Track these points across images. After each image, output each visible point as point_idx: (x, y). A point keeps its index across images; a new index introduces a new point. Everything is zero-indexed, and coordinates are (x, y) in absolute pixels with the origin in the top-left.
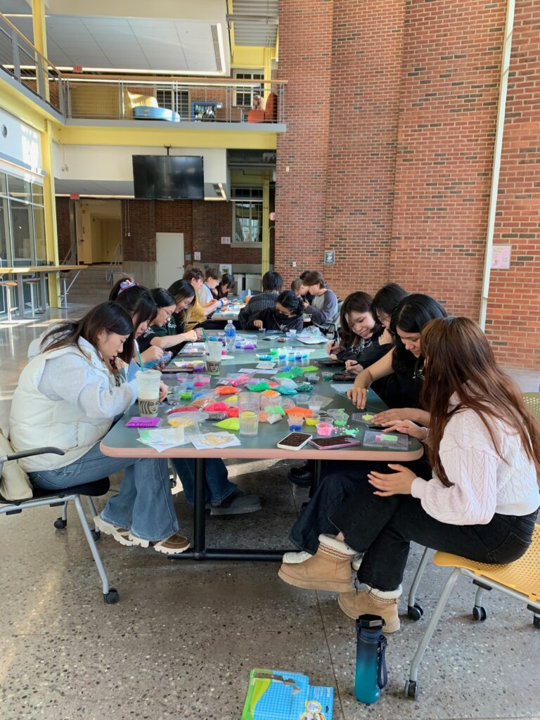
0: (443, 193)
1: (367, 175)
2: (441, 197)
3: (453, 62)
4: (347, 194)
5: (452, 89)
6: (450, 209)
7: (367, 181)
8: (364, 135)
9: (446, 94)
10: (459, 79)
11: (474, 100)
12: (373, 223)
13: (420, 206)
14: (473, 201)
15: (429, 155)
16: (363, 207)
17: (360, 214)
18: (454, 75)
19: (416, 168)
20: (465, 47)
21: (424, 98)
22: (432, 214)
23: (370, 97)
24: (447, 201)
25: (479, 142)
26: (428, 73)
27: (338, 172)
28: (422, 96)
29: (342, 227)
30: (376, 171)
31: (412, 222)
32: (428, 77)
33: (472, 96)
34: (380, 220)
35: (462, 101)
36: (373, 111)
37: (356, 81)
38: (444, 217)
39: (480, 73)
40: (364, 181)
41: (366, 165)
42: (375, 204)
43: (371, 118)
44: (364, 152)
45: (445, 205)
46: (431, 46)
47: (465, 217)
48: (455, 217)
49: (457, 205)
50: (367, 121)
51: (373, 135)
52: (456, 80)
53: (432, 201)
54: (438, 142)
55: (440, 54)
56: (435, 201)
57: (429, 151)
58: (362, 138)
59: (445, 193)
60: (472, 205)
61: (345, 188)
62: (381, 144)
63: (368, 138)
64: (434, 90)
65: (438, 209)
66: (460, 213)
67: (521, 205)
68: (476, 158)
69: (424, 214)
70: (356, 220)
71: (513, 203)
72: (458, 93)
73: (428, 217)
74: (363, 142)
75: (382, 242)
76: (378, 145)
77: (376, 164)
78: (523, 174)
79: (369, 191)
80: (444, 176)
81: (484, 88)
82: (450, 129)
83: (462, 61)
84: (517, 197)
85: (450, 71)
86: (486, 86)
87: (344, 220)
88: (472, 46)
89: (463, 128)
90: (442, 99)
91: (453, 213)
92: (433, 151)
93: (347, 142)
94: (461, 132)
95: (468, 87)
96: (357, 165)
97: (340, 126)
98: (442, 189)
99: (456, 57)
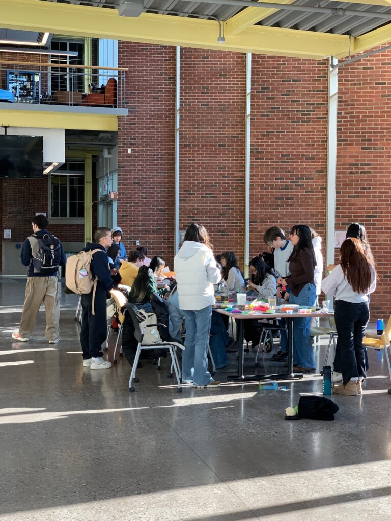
0: (289, 185)
1: (216, 163)
2: (288, 189)
3: (291, 84)
4: (198, 180)
5: (292, 105)
6: (296, 199)
7: (216, 169)
8: (211, 128)
9: (286, 108)
10: (297, 98)
11: (309, 115)
12: (223, 206)
13: (272, 196)
14: (314, 192)
15: (276, 155)
16: (212, 191)
17: (210, 197)
18: (292, 95)
19: (266, 165)
20: (300, 74)
21: (270, 110)
22: (281, 202)
23: (215, 96)
24: (294, 192)
25: (315, 146)
26: (272, 91)
27: (189, 160)
28: (268, 109)
29: (194, 209)
30: (223, 160)
31: (265, 209)
32: (272, 95)
33: (307, 111)
34: (229, 203)
35: (300, 115)
36: (219, 108)
37: (203, 82)
38: (291, 205)
39: (312, 94)
40: (213, 169)
41: (214, 154)
42: (223, 188)
43: (218, 114)
44: (212, 143)
45: (291, 195)
46: (273, 71)
47: (308, 205)
48: (300, 205)
49: (302, 195)
50: (214, 116)
51: (219, 128)
52: (294, 98)
53: (281, 192)
54: (283, 145)
55: (281, 78)
56: (283, 192)
57: (276, 152)
58: (209, 131)
59: (291, 185)
60: (313, 195)
61: (196, 174)
62: (227, 137)
63: (215, 131)
64: (277, 105)
65: (286, 199)
66: (304, 202)
67: (353, 203)
68: (314, 159)
69: (275, 202)
70: (207, 203)
71: (347, 201)
72: (296, 108)
73: (279, 205)
74: (211, 134)
75: (231, 223)
76: (224, 137)
77: (223, 154)
78: (352, 181)
79: (218, 177)
80: (289, 172)
81: (316, 106)
82: (292, 135)
83: (298, 85)
84: (349, 197)
85: (289, 91)
86: (317, 104)
87: (195, 203)
88: (305, 74)
89: (302, 135)
90: (284, 112)
91: (298, 202)
92: (280, 152)
93: (196, 134)
94: (300, 139)
95: (304, 104)
96: (206, 154)
97: (189, 119)
98: (288, 182)
99: (293, 81)
